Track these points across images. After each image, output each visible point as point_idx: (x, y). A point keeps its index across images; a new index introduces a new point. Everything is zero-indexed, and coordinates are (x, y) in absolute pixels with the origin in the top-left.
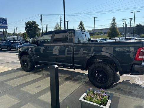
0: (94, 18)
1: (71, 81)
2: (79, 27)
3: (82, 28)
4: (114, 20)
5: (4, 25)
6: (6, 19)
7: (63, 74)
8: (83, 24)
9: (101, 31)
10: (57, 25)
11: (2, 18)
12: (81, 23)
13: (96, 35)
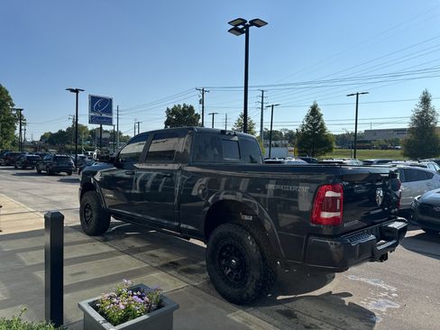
0: (357, 94)
1: (173, 272)
2: (305, 123)
3: (316, 124)
4: (426, 100)
5: (104, 115)
6: (111, 100)
7: (170, 252)
8: (321, 112)
9: (395, 136)
11: (99, 98)
12: (314, 111)
13: (377, 148)
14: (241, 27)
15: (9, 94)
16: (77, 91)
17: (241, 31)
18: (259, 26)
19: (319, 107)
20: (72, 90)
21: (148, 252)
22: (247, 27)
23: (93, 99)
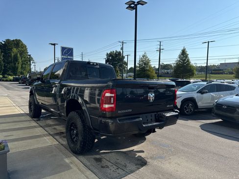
0: (208, 42)
2: (179, 59)
3: (185, 60)
5: (69, 57)
6: (72, 49)
8: (187, 53)
10: (144, 56)
11: (66, 48)
12: (184, 53)
13: (227, 74)
14: (133, 5)
15: (27, 47)
16: (54, 45)
17: (133, 8)
18: (143, 5)
19: (186, 50)
20: (52, 44)
21: (53, 127)
22: (136, 5)
23: (63, 49)
